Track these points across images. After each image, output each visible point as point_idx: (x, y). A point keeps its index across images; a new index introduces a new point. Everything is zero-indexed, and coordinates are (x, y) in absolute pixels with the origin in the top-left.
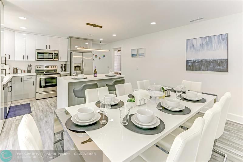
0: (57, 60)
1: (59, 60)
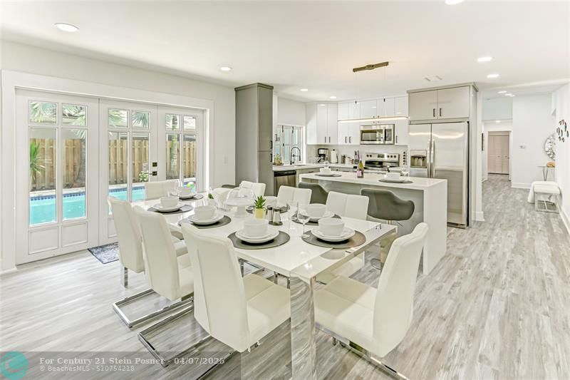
0: (391, 142)
1: (396, 144)
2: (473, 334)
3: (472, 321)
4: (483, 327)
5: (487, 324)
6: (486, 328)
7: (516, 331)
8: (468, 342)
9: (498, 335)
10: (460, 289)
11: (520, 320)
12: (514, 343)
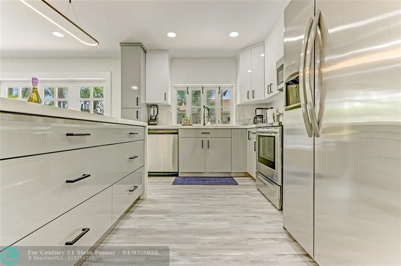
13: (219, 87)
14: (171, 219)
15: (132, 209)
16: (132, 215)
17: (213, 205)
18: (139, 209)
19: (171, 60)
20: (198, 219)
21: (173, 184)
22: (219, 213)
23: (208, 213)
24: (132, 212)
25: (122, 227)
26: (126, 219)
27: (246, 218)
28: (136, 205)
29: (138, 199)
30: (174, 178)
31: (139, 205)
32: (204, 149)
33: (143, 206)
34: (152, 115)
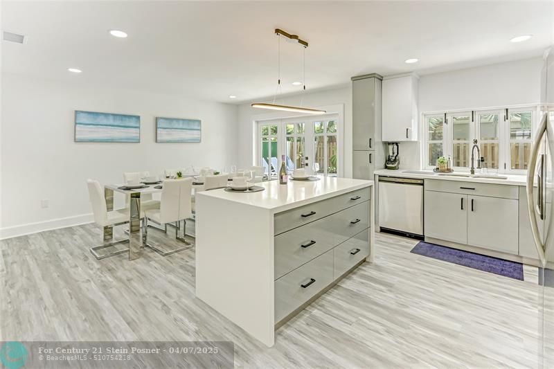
2: (104, 286)
3: (113, 291)
4: (104, 293)
5: (103, 297)
6: (101, 294)
7: (82, 308)
8: (102, 281)
9: (91, 297)
10: (157, 308)
11: (85, 320)
12: (78, 300)
13: (507, 110)
14: (391, 295)
15: (355, 271)
16: (354, 277)
17: (453, 297)
18: (362, 272)
19: (419, 80)
20: (424, 307)
21: (412, 252)
22: (456, 310)
23: (441, 304)
24: (355, 273)
25: (343, 286)
26: (347, 279)
27: (494, 332)
28: (360, 267)
29: (364, 261)
30: (417, 242)
31: (363, 268)
32: (464, 212)
33: (367, 270)
34: (391, 154)
